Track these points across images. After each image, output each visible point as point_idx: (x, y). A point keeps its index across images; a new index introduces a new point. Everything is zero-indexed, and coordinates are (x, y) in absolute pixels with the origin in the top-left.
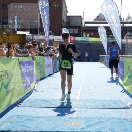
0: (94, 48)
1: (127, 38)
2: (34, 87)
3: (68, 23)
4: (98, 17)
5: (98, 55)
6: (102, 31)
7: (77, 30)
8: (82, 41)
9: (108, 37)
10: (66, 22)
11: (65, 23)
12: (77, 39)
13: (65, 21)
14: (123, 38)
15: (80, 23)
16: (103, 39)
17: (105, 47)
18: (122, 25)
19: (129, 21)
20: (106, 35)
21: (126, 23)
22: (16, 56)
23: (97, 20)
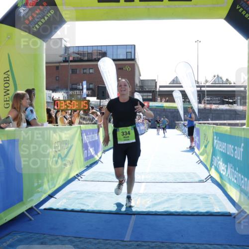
0: (169, 114)
1: (205, 103)
2: (100, 158)
3: (142, 87)
4: (173, 80)
5: (174, 121)
6: (177, 95)
7: (151, 94)
8: (157, 106)
9: (184, 102)
10: (140, 86)
11: (138, 87)
12: (152, 104)
13: (138, 85)
14: (200, 102)
15: (154, 87)
16: (179, 104)
17: (182, 112)
18: (199, 89)
19: (207, 84)
20: (182, 100)
21: (204, 87)
22: (80, 123)
23: (173, 84)
